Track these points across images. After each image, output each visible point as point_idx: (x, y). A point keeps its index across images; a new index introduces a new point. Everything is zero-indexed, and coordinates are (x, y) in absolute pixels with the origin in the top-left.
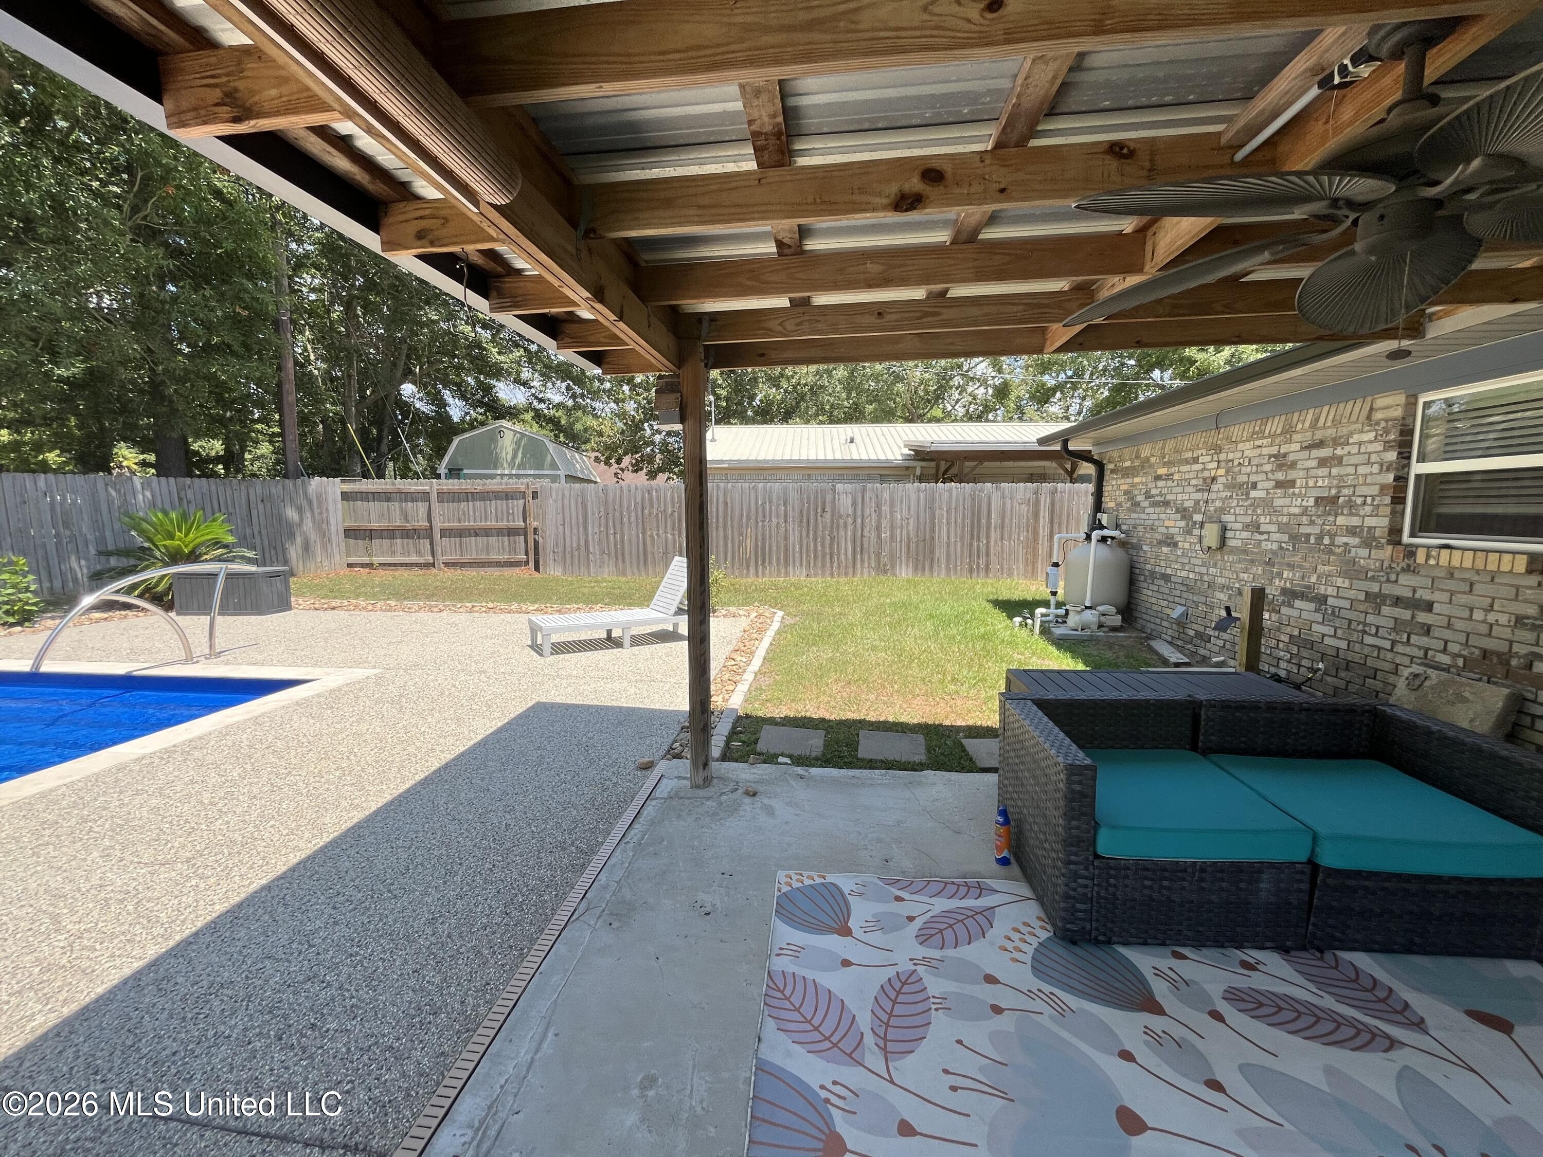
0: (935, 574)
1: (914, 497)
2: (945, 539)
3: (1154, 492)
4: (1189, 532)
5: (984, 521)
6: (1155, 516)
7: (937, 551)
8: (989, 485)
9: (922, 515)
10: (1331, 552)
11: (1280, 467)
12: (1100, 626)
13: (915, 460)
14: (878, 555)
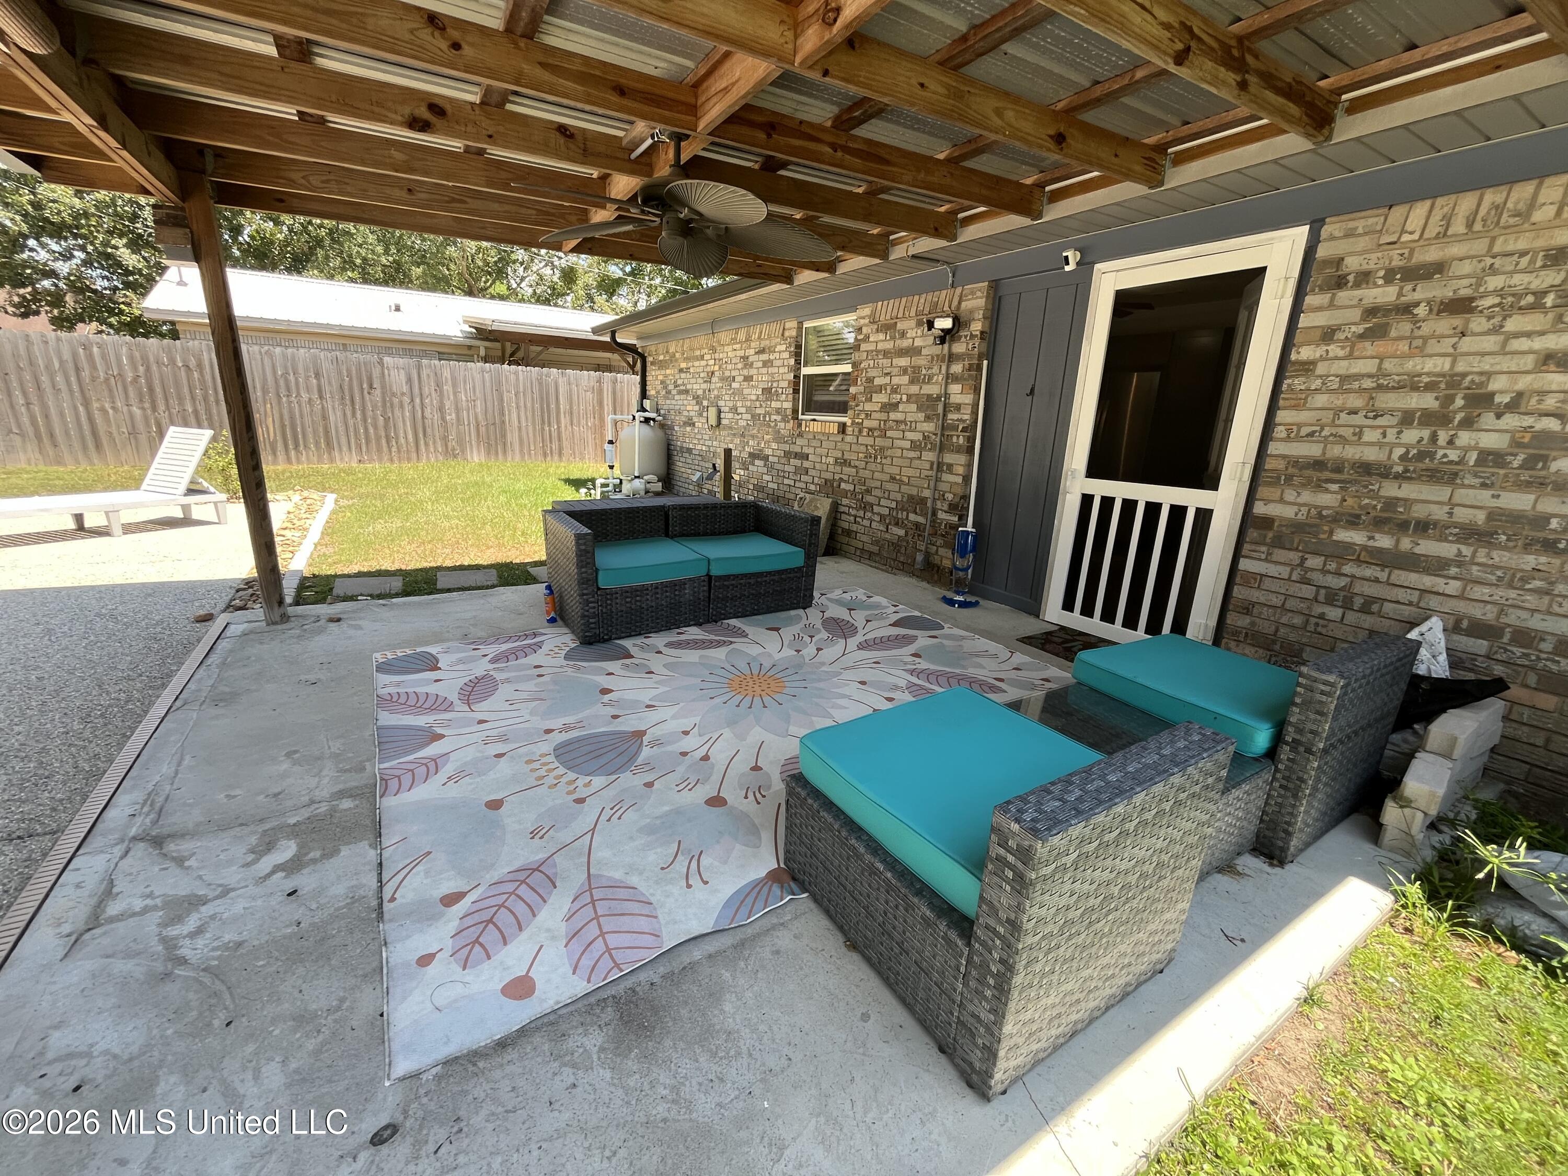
0: (509, 459)
1: (478, 377)
2: (516, 423)
3: (679, 382)
4: (701, 415)
5: (553, 406)
6: (680, 402)
7: (509, 435)
8: (555, 370)
9: (489, 398)
10: (770, 426)
11: (745, 366)
12: (647, 492)
13: (476, 338)
14: (445, 439)
